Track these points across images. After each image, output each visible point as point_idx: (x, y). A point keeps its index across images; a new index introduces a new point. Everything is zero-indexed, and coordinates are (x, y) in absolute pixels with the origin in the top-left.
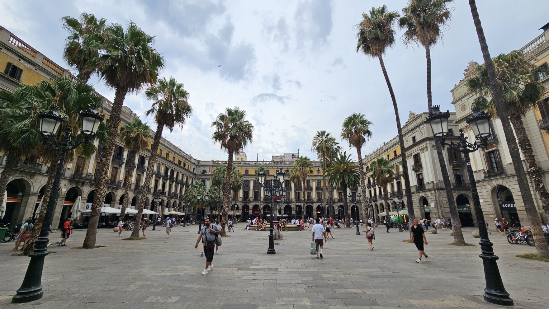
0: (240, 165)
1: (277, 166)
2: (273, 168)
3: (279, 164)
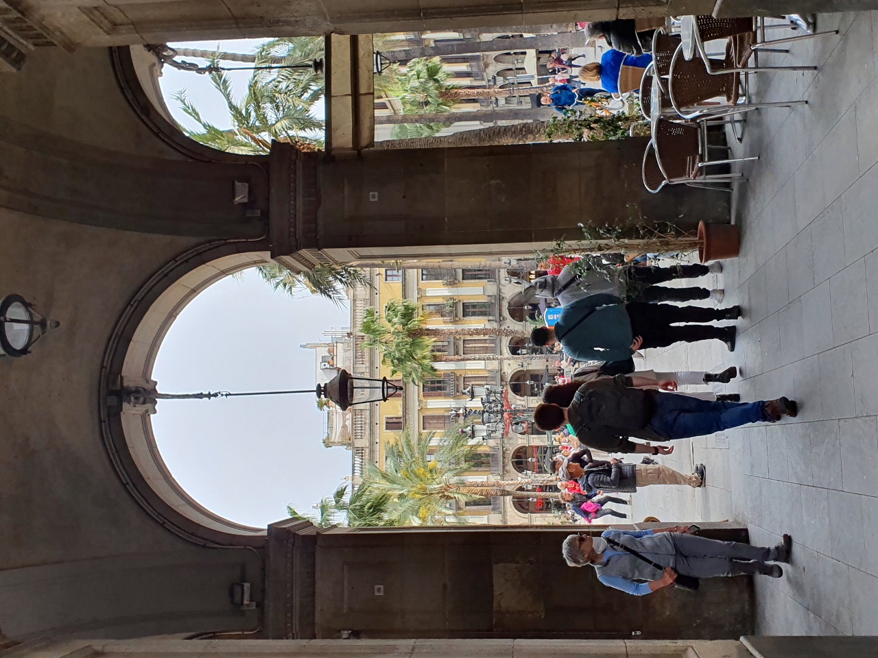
1: (372, 425)
2: (378, 441)
3: (363, 416)
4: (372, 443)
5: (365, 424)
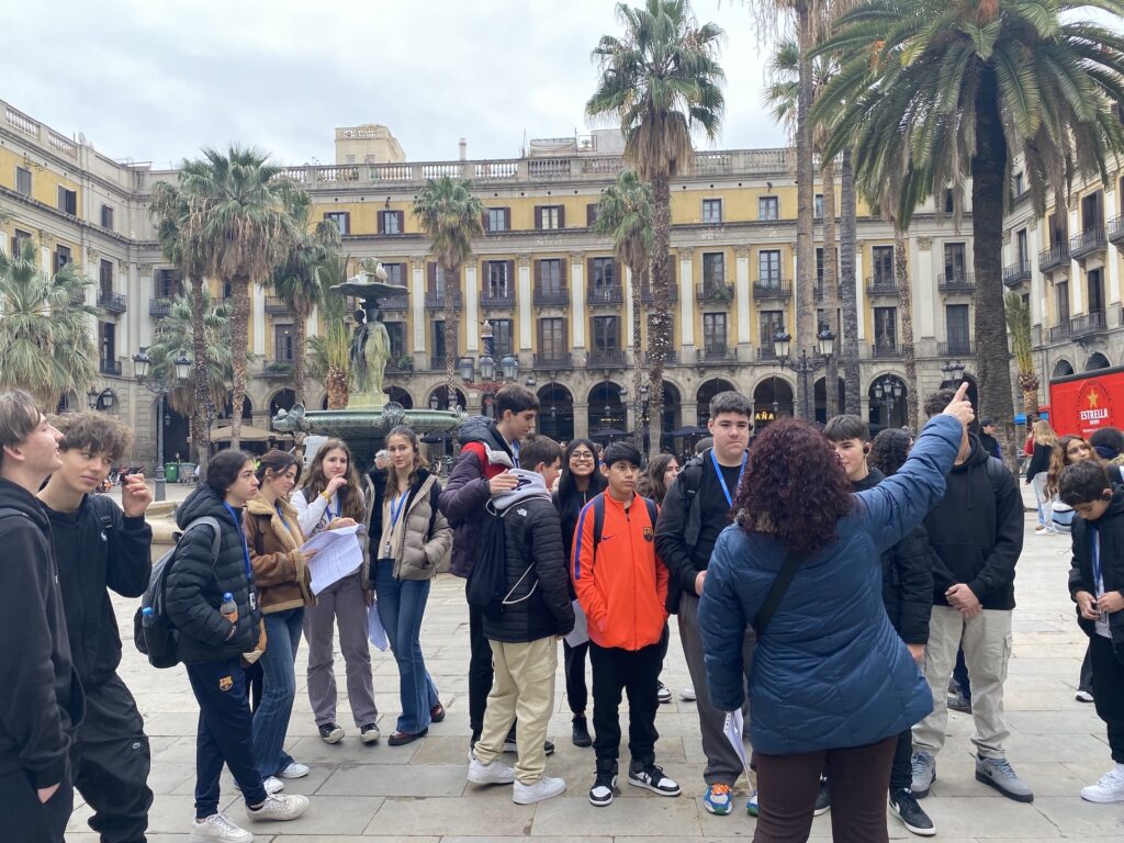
0: (352, 185)
1: (549, 185)
2: (526, 195)
3: (559, 173)
4: (521, 187)
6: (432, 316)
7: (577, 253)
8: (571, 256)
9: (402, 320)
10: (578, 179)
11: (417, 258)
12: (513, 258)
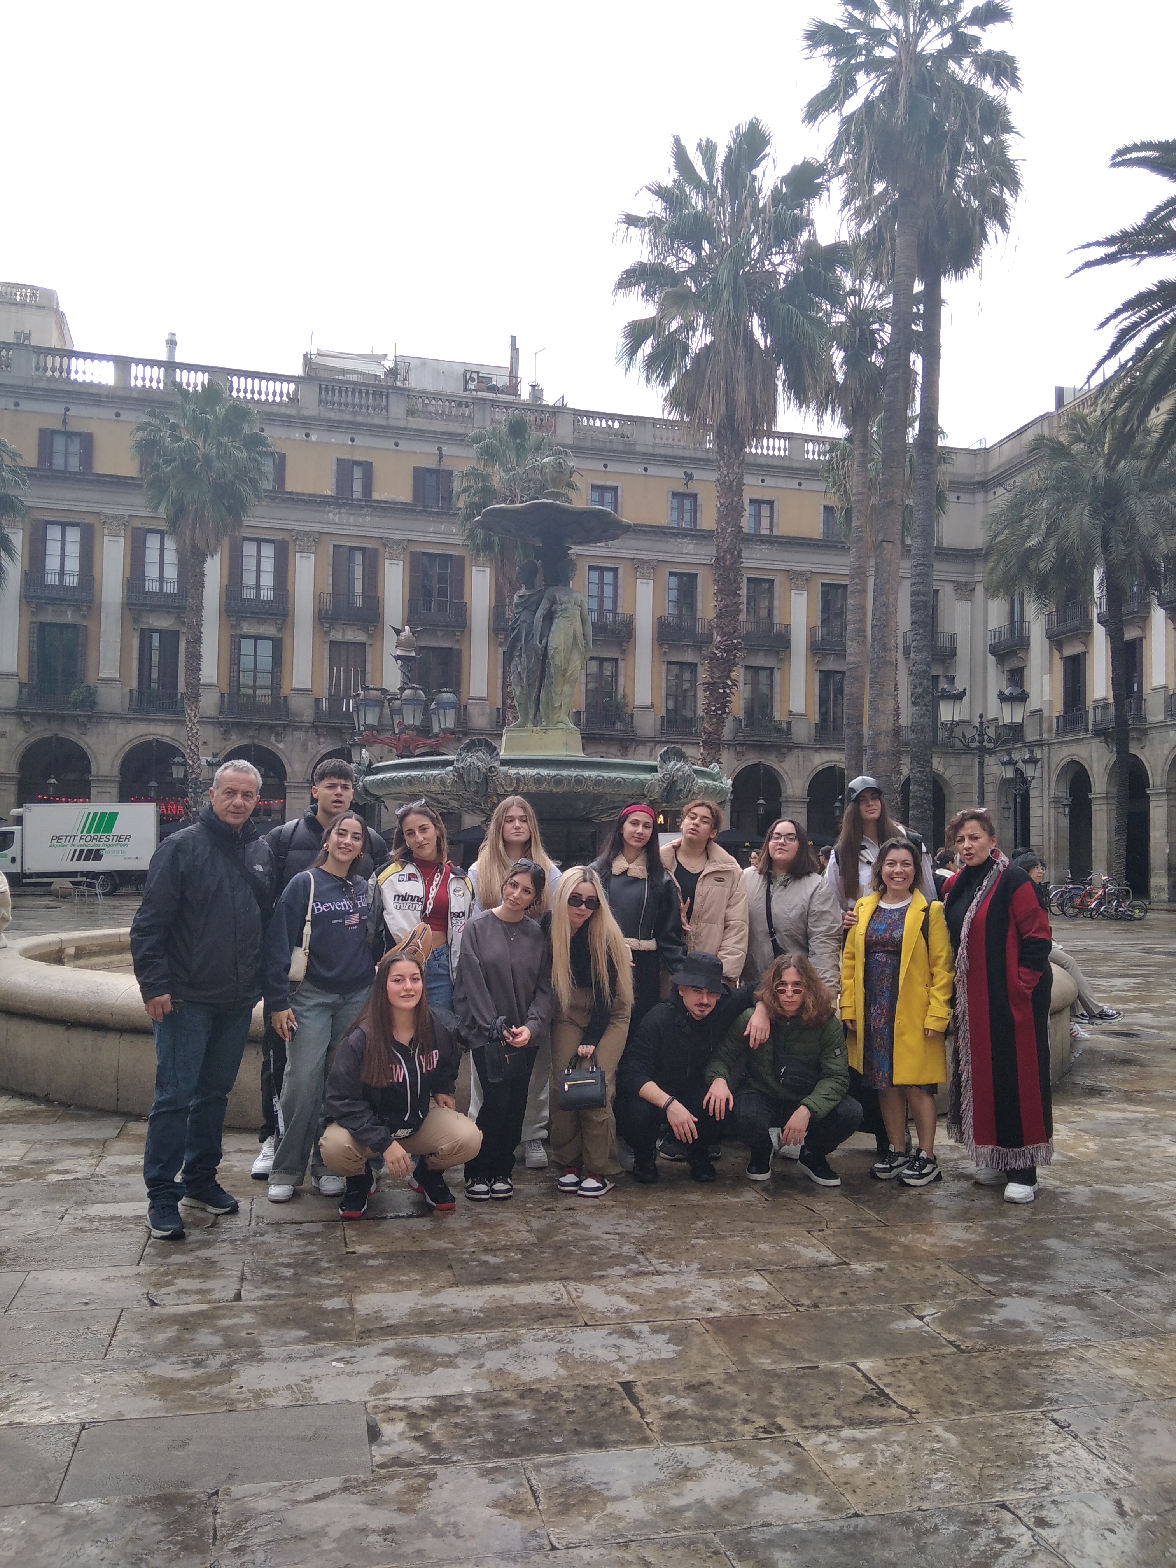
1: (352, 427)
2: (314, 438)
3: (371, 410)
4: (307, 423)
5: (355, 413)
6: (136, 620)
7: (395, 542)
8: (385, 545)
9: (78, 620)
10: (402, 424)
11: (115, 518)
12: (286, 536)
